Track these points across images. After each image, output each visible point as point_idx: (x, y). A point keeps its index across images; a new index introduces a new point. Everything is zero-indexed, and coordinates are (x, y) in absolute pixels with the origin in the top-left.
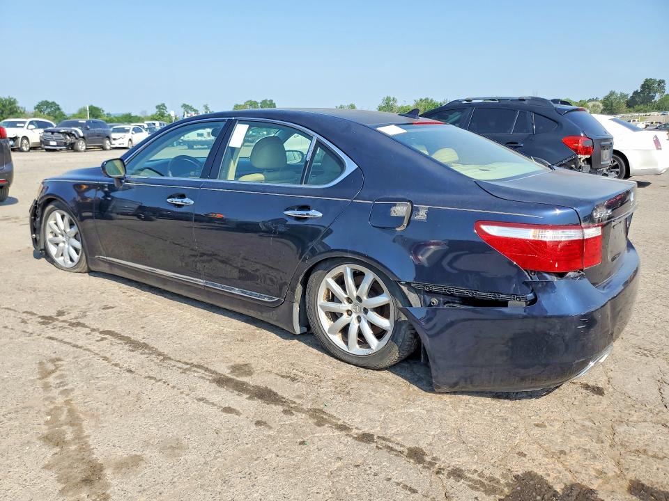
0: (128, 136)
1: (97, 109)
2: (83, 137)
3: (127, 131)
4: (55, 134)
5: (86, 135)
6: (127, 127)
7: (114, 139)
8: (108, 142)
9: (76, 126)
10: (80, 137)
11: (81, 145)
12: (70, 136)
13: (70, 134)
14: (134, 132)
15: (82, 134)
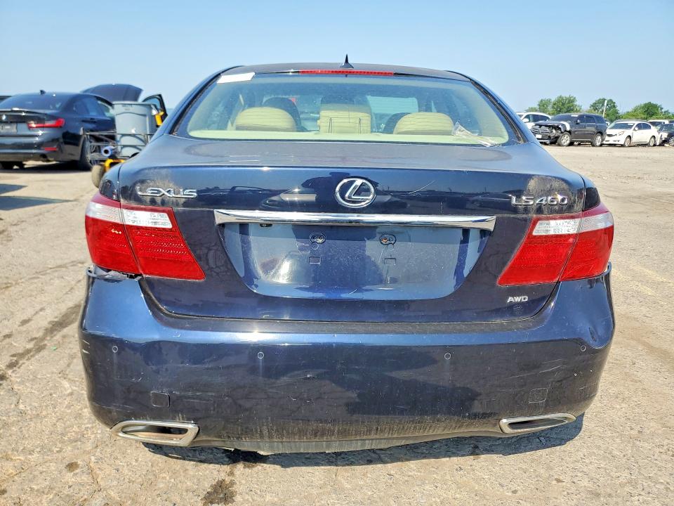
0: (628, 132)
1: (655, 106)
2: (570, 132)
3: (630, 127)
4: (543, 127)
5: (573, 129)
6: (630, 122)
7: (610, 135)
8: (599, 137)
9: (566, 120)
10: (566, 131)
11: (566, 139)
12: (556, 130)
13: (557, 128)
14: (636, 129)
15: (568, 128)
